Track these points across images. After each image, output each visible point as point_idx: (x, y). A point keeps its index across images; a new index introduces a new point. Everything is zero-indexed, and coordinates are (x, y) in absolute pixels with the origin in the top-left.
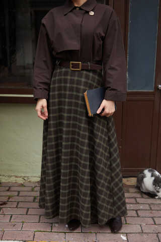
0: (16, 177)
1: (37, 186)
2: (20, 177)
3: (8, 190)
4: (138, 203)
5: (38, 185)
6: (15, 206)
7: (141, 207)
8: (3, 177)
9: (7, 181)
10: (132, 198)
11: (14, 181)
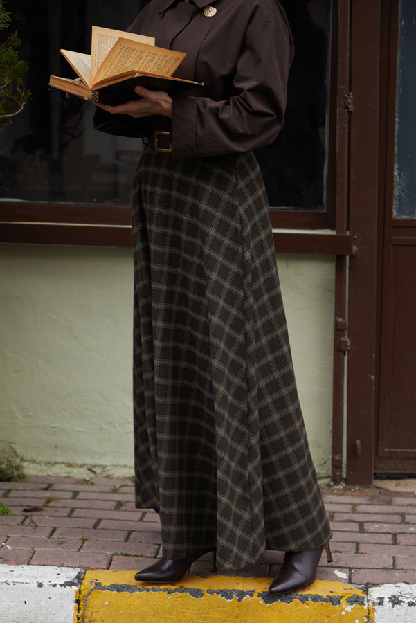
0: (69, 465)
1: (127, 485)
2: (81, 466)
3: (46, 489)
4: (408, 523)
5: (130, 484)
6: (66, 515)
7: (411, 529)
8: (32, 465)
9: (45, 474)
10: (395, 514)
11: (66, 475)
